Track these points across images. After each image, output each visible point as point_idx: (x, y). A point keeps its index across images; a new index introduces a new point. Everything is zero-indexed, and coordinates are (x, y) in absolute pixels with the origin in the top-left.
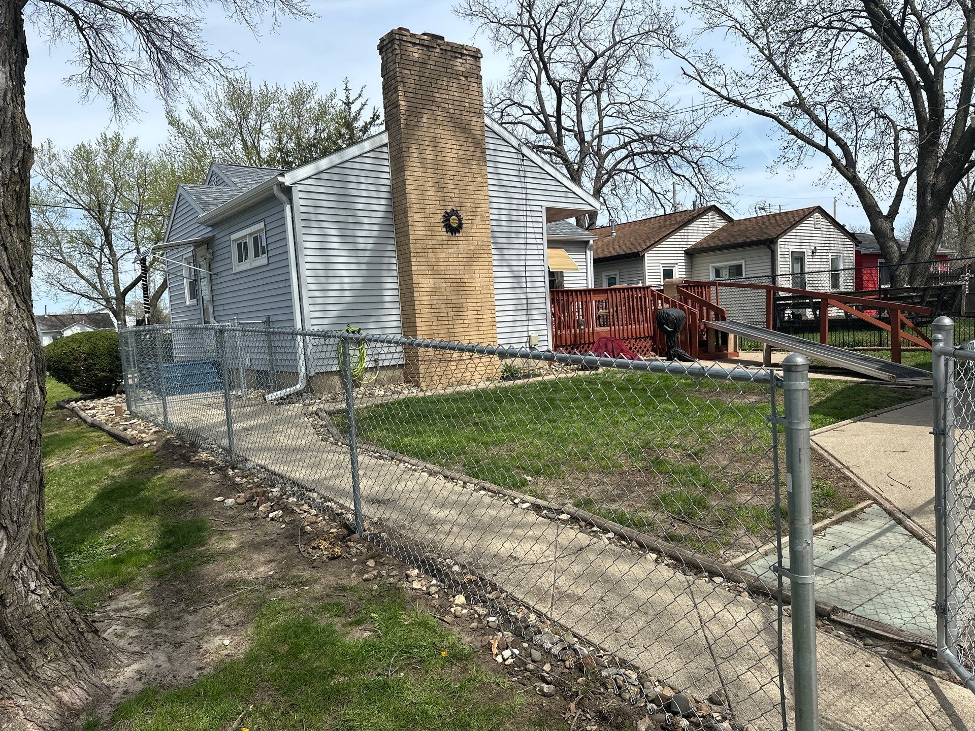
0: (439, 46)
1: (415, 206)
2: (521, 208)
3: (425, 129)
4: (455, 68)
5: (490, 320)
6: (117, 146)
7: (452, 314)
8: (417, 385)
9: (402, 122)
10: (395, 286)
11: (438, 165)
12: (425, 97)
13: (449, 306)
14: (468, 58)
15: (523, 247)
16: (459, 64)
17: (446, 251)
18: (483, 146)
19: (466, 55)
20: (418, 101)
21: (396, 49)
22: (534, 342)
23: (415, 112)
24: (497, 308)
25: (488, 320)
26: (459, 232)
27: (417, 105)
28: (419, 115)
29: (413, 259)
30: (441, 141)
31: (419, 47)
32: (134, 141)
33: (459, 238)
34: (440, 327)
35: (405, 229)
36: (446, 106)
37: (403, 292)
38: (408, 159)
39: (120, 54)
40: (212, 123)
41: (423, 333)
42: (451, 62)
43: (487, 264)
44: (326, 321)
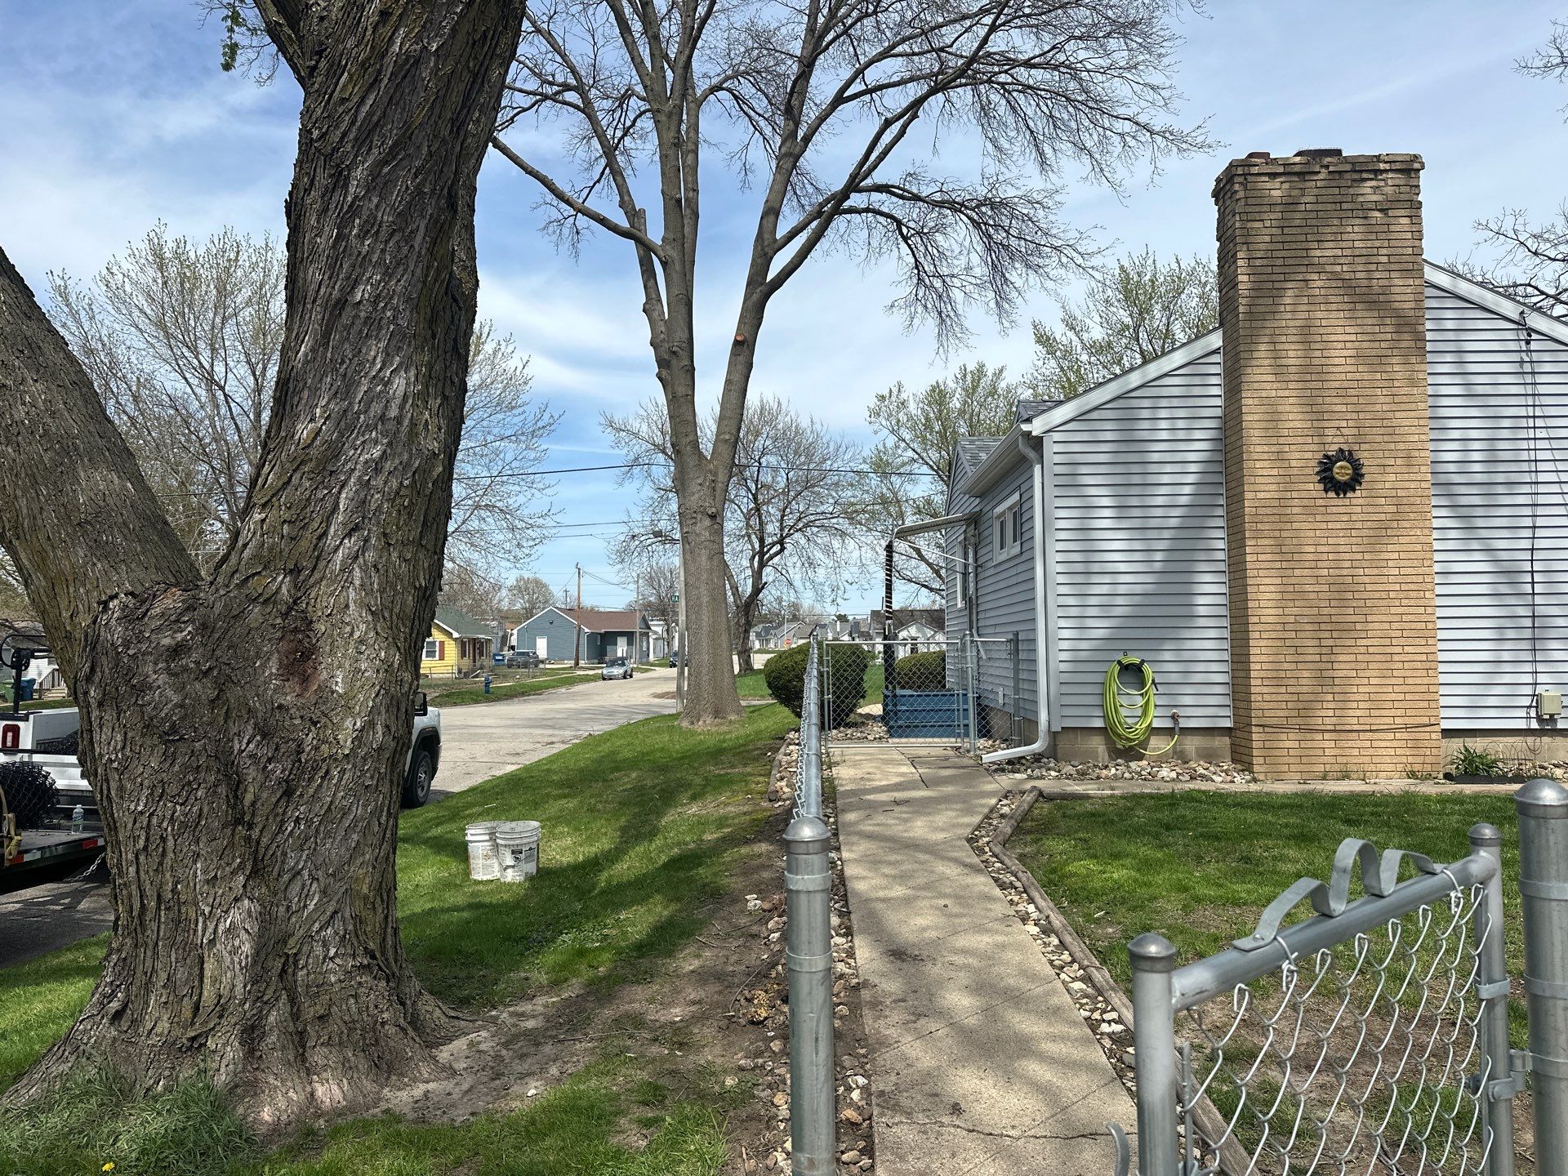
0: (1327, 167)
1: (1259, 449)
2: (1523, 434)
3: (1289, 316)
4: (1361, 199)
5: (1424, 657)
6: (980, 379)
7: (1330, 642)
8: (1248, 767)
9: (1241, 309)
10: (1223, 589)
11: (1313, 374)
12: (1291, 261)
13: (1323, 627)
14: (1390, 175)
15: (1528, 511)
16: (1369, 191)
17: (1324, 526)
18: (1420, 328)
19: (1386, 171)
20: (1276, 270)
21: (1236, 192)
22: (1548, 709)
23: (1268, 290)
24: (1441, 635)
25: (1417, 658)
26: (1354, 490)
27: (1274, 277)
28: (1276, 294)
29: (1248, 542)
30: (1322, 331)
31: (1282, 179)
32: (1001, 371)
33: (1354, 501)
34: (1300, 666)
35: (1238, 490)
36: (1338, 268)
37: (1234, 598)
38: (1249, 370)
39: (955, 261)
40: (1097, 333)
41: (1263, 674)
42: (1351, 191)
43: (1419, 547)
44: (1084, 645)
